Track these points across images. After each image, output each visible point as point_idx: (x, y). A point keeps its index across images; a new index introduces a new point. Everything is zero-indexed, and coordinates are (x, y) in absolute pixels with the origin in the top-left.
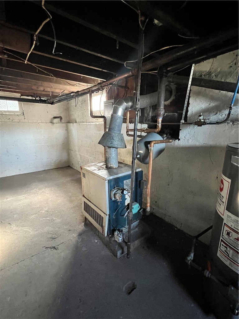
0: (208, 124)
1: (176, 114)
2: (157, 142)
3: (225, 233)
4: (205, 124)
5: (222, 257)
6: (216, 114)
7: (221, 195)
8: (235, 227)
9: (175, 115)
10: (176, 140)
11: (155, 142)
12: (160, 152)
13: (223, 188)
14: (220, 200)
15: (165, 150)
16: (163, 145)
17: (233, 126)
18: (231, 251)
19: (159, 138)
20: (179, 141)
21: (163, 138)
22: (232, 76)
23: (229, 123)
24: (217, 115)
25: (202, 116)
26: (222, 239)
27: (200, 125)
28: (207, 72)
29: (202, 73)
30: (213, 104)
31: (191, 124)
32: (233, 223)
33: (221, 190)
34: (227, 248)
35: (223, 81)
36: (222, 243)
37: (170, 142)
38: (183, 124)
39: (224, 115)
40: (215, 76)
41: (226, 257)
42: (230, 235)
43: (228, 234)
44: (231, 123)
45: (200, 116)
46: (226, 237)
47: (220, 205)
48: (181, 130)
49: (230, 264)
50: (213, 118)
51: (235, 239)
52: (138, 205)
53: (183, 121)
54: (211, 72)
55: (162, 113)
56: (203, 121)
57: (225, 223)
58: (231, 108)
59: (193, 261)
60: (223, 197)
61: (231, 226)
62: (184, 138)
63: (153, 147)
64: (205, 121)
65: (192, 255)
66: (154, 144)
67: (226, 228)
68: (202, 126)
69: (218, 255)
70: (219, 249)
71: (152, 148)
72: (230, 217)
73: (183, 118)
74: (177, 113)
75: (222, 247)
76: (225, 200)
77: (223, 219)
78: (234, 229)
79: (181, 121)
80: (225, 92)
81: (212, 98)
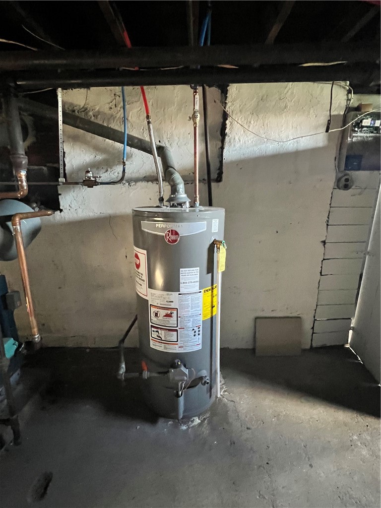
0: (102, 183)
1: (45, 168)
2: (25, 215)
3: (153, 315)
4: (97, 184)
5: (156, 345)
6: (107, 171)
7: (139, 273)
8: (162, 303)
9: (43, 169)
10: (55, 212)
11: (21, 216)
12: (35, 233)
13: (139, 263)
14: (140, 279)
15: (42, 230)
16: (36, 221)
17: (130, 187)
18: (163, 332)
19: (27, 209)
20: (61, 212)
21: (33, 208)
22: (115, 121)
23: (124, 184)
24: (109, 172)
25: (91, 172)
26: (151, 325)
27: (91, 186)
28: (81, 107)
29: (74, 107)
30: (100, 157)
31: (77, 183)
32: (158, 300)
33: (138, 266)
34: (157, 332)
35: (105, 125)
36: (153, 329)
37: (49, 215)
38: (64, 184)
39: (116, 173)
40: (94, 116)
41: (159, 342)
42: (159, 315)
43: (156, 315)
44: (127, 184)
45: (88, 172)
46: (155, 319)
47: (141, 285)
48: (60, 194)
49: (165, 348)
50: (104, 176)
51: (164, 316)
52: (12, 340)
53: (61, 180)
54: (86, 109)
55: (23, 162)
56: (94, 179)
57: (151, 305)
58: (124, 164)
59: (126, 372)
60: (142, 274)
61: (158, 304)
62: (70, 208)
63: (20, 224)
64: (96, 180)
65: (124, 366)
66: (21, 219)
67: (153, 310)
68: (94, 187)
69: (151, 346)
70: (151, 338)
71: (19, 227)
72: (154, 294)
73: (62, 175)
74: (45, 166)
75: (154, 334)
76: (145, 277)
77: (148, 301)
78: (161, 306)
79: (60, 179)
80: (111, 141)
81: (97, 149)
